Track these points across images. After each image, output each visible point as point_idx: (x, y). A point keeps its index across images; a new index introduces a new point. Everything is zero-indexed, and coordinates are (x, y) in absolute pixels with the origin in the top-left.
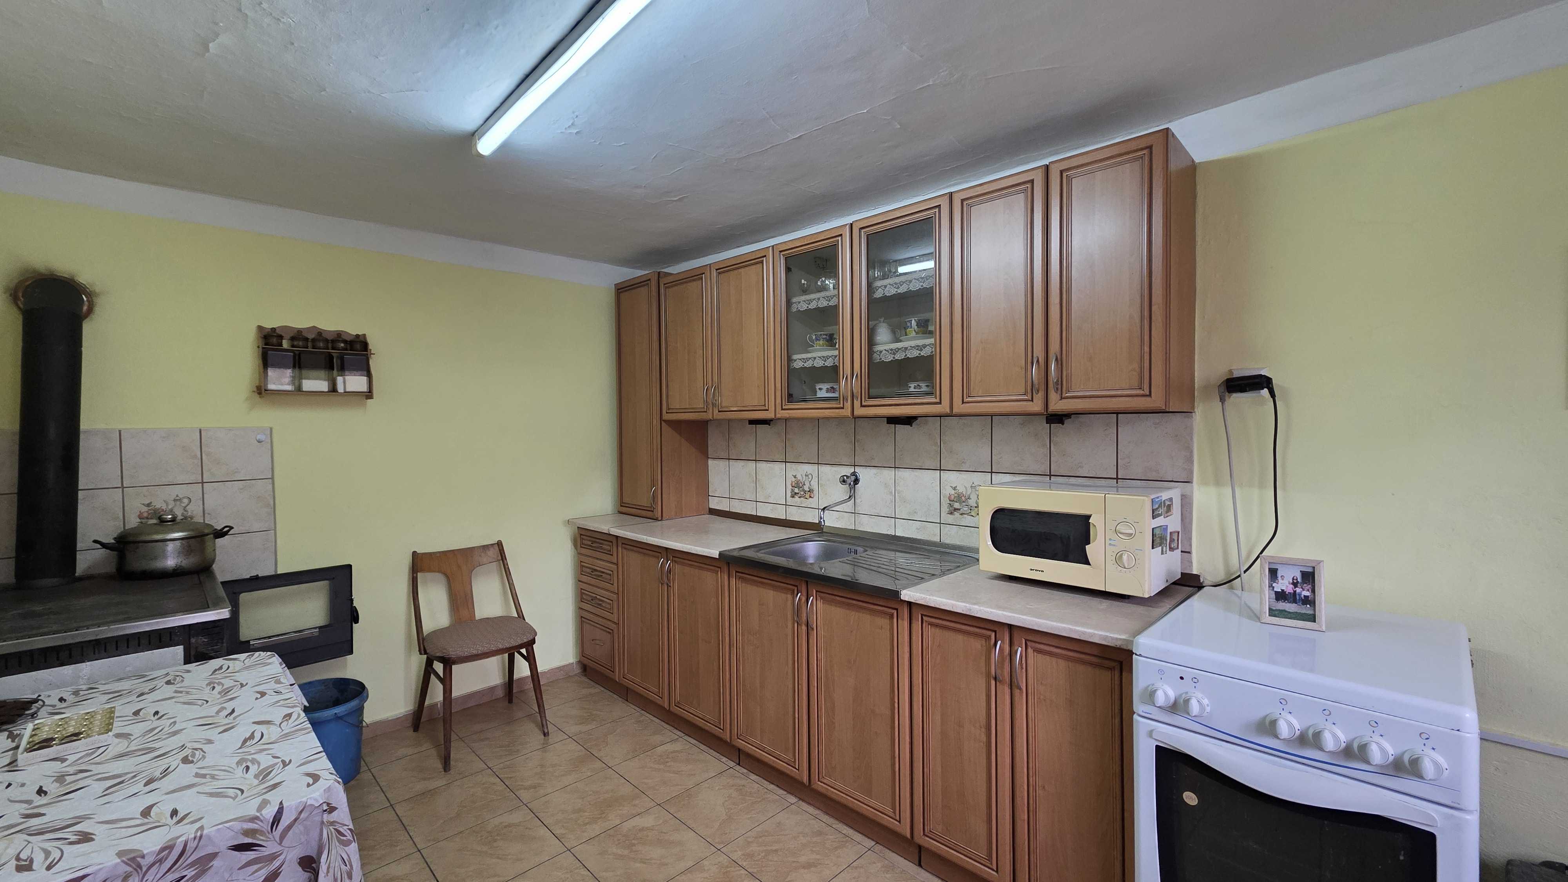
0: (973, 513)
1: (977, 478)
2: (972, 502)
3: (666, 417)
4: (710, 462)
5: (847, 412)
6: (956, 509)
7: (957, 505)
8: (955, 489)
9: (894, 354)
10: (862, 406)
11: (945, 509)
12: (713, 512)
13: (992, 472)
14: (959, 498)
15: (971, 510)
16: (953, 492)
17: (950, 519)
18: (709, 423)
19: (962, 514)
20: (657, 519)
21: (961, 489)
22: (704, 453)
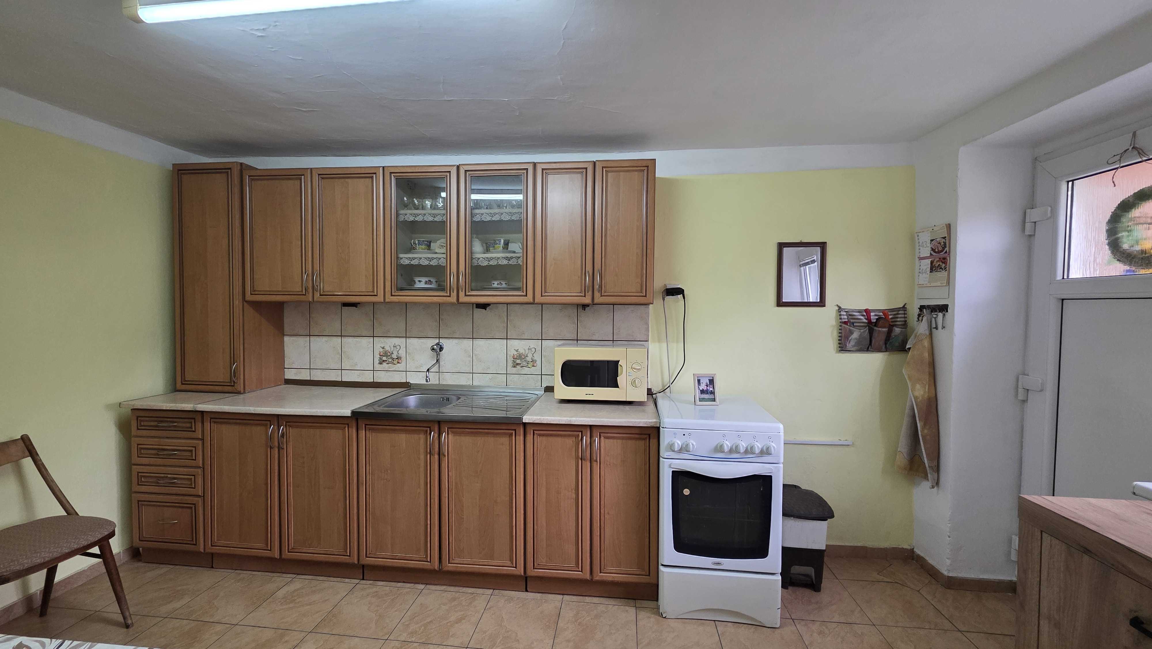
0: (529, 366)
1: (533, 344)
2: (529, 359)
3: (249, 297)
4: (286, 339)
5: (453, 299)
6: (517, 364)
7: (518, 361)
8: (517, 351)
9: (489, 261)
10: (466, 295)
11: (510, 364)
12: (288, 382)
13: (542, 339)
14: (520, 356)
15: (528, 363)
16: (516, 353)
17: (514, 370)
18: (285, 305)
19: (522, 367)
20: (239, 393)
21: (521, 351)
22: (280, 331)
